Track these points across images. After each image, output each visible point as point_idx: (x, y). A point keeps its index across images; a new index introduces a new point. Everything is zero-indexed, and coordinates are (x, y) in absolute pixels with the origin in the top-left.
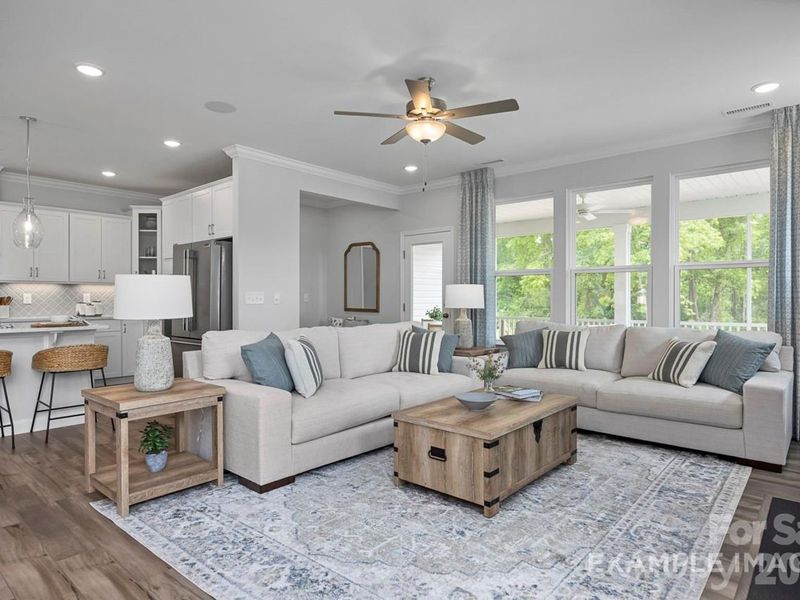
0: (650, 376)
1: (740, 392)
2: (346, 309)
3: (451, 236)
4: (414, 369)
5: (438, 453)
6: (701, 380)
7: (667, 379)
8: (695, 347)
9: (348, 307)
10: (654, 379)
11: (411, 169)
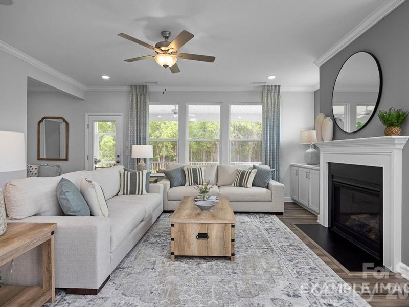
0: (233, 185)
1: (268, 188)
2: (39, 159)
3: (121, 119)
4: (133, 192)
5: (203, 236)
6: (253, 185)
7: (241, 185)
8: (251, 172)
9: (41, 157)
10: (234, 186)
11: (106, 77)
